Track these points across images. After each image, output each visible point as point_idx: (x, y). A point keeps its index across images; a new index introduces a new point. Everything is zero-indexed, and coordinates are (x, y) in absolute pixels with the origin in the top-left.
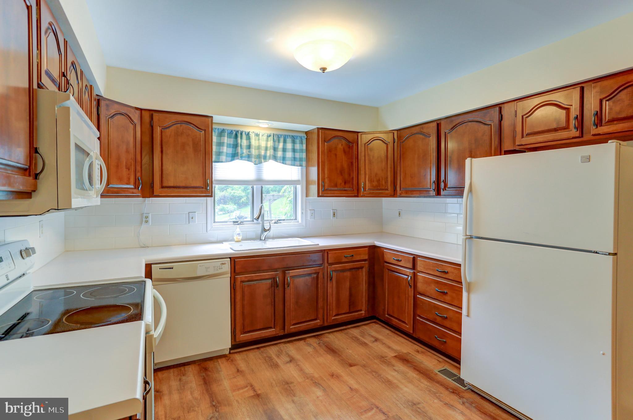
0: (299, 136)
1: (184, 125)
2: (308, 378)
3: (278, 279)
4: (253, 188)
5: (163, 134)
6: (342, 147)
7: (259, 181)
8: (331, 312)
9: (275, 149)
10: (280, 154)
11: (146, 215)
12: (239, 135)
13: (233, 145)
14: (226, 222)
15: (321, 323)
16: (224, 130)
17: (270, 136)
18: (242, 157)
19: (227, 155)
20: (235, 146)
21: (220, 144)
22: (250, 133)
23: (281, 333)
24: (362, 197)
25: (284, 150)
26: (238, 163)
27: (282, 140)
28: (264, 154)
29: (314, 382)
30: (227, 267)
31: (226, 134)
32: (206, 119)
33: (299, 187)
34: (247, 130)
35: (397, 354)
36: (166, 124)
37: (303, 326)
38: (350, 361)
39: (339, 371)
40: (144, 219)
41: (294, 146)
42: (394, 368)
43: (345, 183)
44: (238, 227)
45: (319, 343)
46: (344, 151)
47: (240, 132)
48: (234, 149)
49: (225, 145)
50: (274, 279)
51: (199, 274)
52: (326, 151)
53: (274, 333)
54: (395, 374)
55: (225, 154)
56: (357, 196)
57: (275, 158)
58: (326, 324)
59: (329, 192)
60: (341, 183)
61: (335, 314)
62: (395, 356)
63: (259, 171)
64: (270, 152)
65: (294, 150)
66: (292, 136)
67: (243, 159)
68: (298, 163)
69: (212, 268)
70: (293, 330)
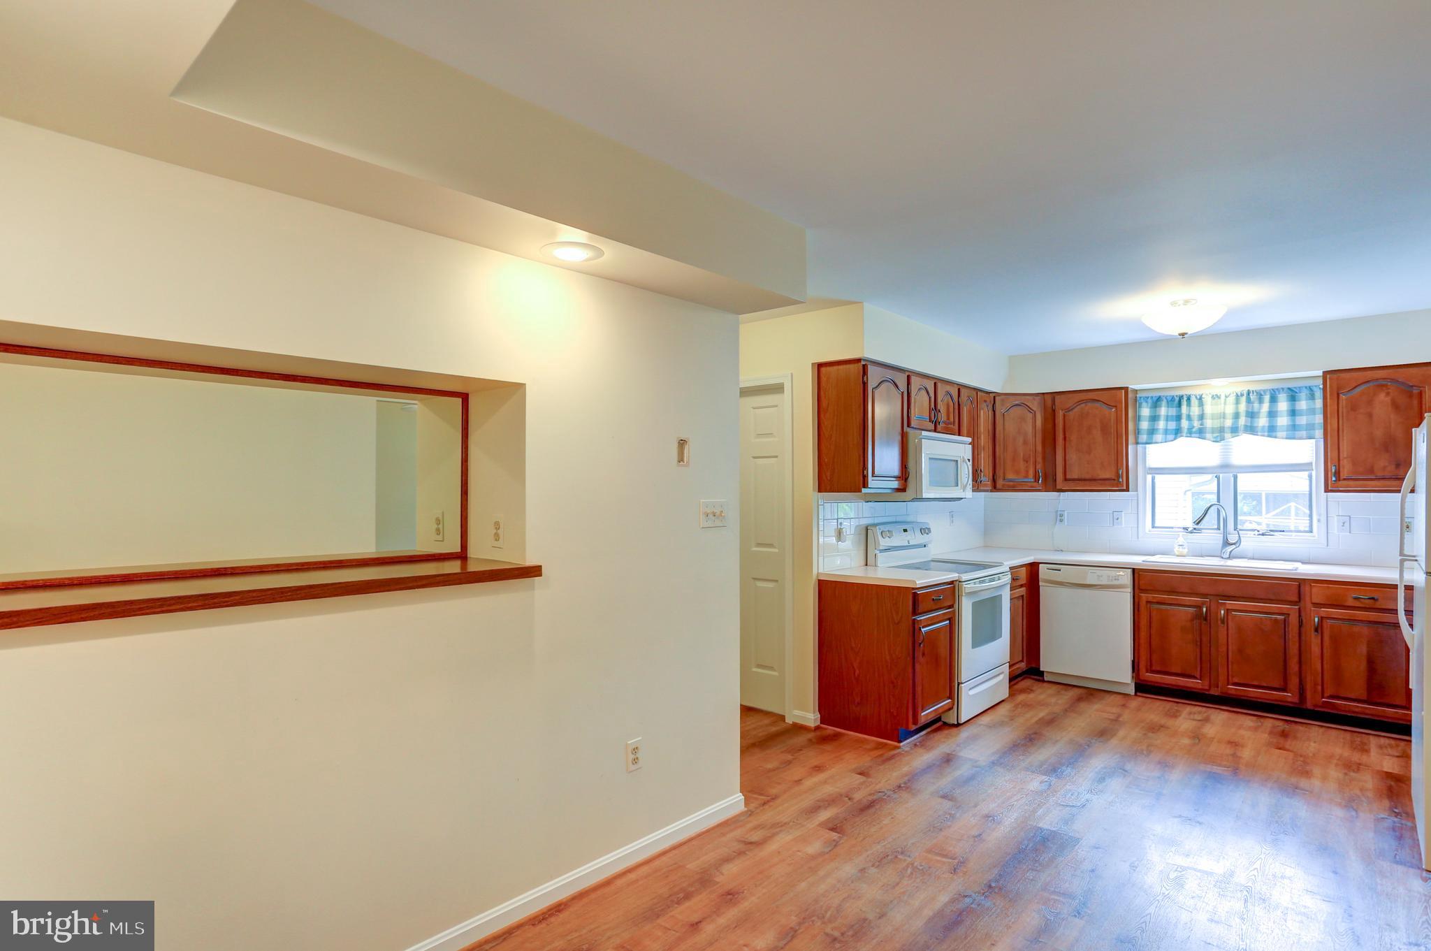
0: (1306, 387)
1: (1091, 403)
3: (1204, 609)
4: (1217, 477)
5: (1066, 417)
7: (1225, 467)
8: (1320, 687)
9: (1252, 415)
10: (1262, 421)
11: (1061, 513)
12: (1185, 402)
13: (1176, 416)
14: (1172, 528)
15: (1296, 700)
16: (1160, 397)
17: (1242, 395)
18: (1189, 433)
19: (1166, 431)
20: (1178, 418)
21: (1154, 418)
22: (1203, 396)
25: (1272, 414)
26: (1185, 443)
27: (1267, 398)
28: (1233, 424)
30: (1126, 578)
31: (1164, 403)
32: (1118, 392)
34: (1198, 392)
36: (1069, 406)
40: (1059, 517)
41: (1294, 405)
43: (1398, 466)
44: (1181, 535)
45: (1278, 727)
46: (1393, 407)
47: (1186, 397)
48: (1177, 422)
49: (1163, 418)
50: (1198, 607)
51: (1088, 582)
52: (1343, 410)
53: (1200, 687)
55: (1161, 431)
57: (1251, 429)
59: (1351, 483)
60: (1385, 467)
61: (1328, 695)
63: (1226, 452)
64: (1242, 421)
65: (1293, 413)
66: (1289, 389)
67: (1193, 435)
68: (1304, 433)
69: (1104, 577)
70: (1233, 692)
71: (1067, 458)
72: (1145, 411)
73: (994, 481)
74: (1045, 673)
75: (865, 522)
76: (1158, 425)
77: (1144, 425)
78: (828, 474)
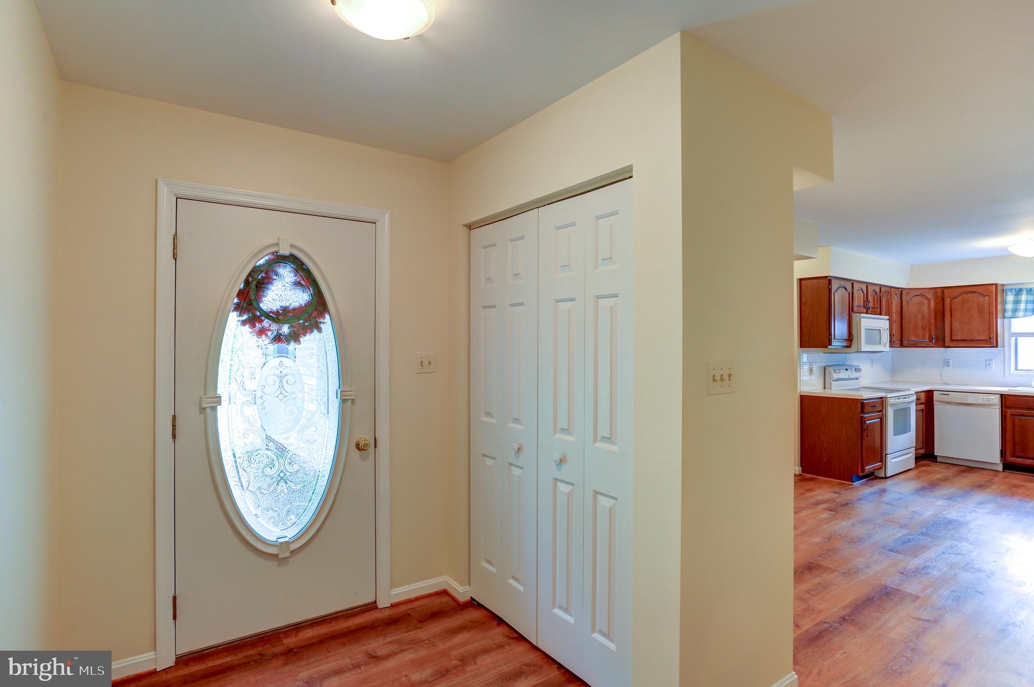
1: (969, 295)
5: (952, 303)
11: (948, 360)
16: (1021, 289)
19: (1026, 310)
21: (1017, 302)
30: (997, 400)
31: (1024, 292)
32: (990, 286)
36: (955, 295)
40: (947, 363)
49: (1024, 302)
51: (969, 402)
55: (1022, 310)
69: (979, 399)
71: (953, 327)
72: (1010, 298)
73: (901, 342)
74: (938, 457)
75: (824, 364)
76: (1020, 306)
77: (1009, 306)
78: (807, 338)
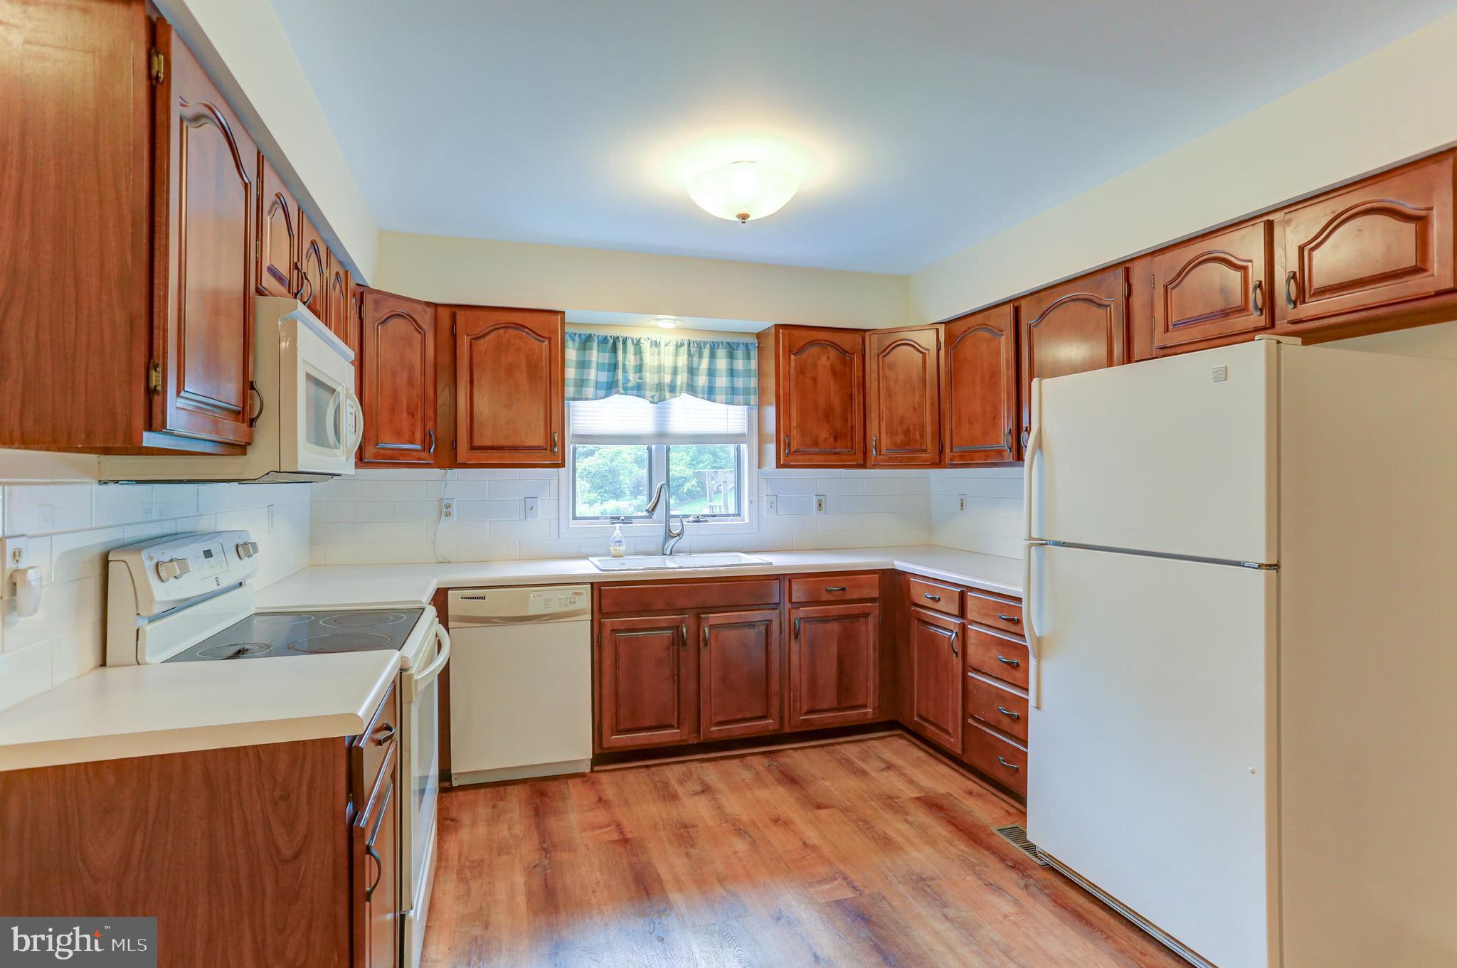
0: (743, 344)
1: (511, 332)
2: (727, 821)
3: (684, 630)
4: (649, 450)
5: (474, 348)
6: (828, 364)
7: (661, 435)
8: (798, 704)
9: (692, 371)
10: (702, 381)
11: (447, 501)
12: (620, 346)
13: (609, 364)
14: (597, 518)
15: (777, 726)
16: (590, 335)
17: (682, 345)
18: (625, 389)
19: (598, 386)
20: (613, 367)
21: (583, 365)
22: (641, 341)
23: (693, 740)
24: (874, 467)
25: (711, 373)
26: (619, 402)
27: (706, 352)
28: (671, 382)
29: (737, 828)
30: (584, 601)
31: (595, 344)
32: (553, 317)
33: (744, 447)
34: (634, 334)
35: (923, 794)
36: (479, 330)
37: (738, 729)
38: (820, 800)
39: (792, 814)
40: (445, 509)
41: (732, 364)
42: (908, 817)
43: (836, 438)
44: (618, 528)
45: (769, 766)
46: (834, 372)
47: (621, 339)
48: (611, 373)
49: (594, 365)
50: (677, 628)
51: (531, 612)
52: (792, 371)
53: (678, 738)
54: (904, 827)
55: (592, 383)
56: (863, 466)
57: (691, 389)
58: (787, 729)
59: (801, 457)
60: (826, 439)
61: (806, 710)
62: (918, 798)
63: (662, 417)
64: (682, 378)
65: (732, 373)
66: (728, 343)
67: (628, 392)
68: (740, 398)
69: (556, 600)
70: (716, 735)
71: (475, 412)
72: (571, 354)
75: (98, 540)
76: (588, 374)
77: (571, 373)
